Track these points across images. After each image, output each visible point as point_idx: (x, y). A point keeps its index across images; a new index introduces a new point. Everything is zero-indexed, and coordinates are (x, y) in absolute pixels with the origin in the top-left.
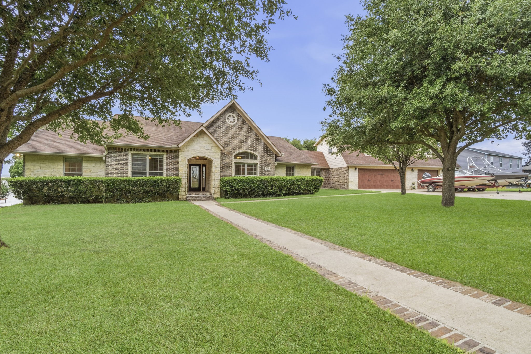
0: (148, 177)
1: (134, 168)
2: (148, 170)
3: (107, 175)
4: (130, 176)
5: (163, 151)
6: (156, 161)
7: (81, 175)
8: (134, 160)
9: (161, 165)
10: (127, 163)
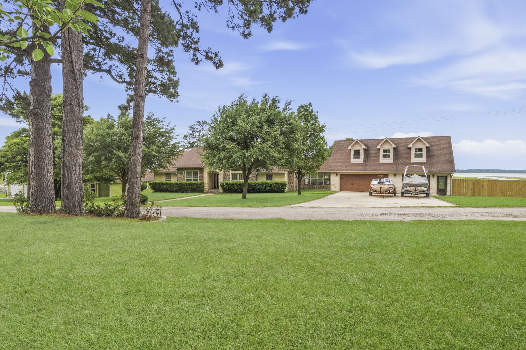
0: (192, 182)
1: (187, 177)
2: (192, 178)
3: (177, 181)
4: (185, 181)
5: (198, 169)
6: (196, 174)
7: (170, 181)
8: (187, 174)
9: (198, 176)
10: (184, 175)
